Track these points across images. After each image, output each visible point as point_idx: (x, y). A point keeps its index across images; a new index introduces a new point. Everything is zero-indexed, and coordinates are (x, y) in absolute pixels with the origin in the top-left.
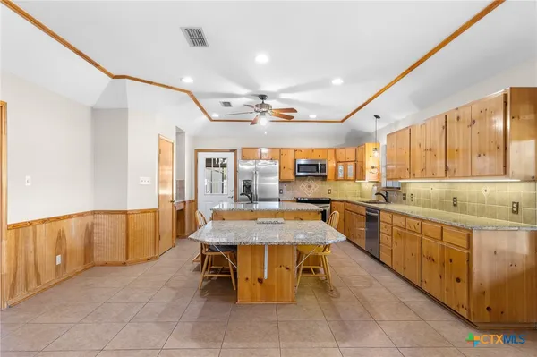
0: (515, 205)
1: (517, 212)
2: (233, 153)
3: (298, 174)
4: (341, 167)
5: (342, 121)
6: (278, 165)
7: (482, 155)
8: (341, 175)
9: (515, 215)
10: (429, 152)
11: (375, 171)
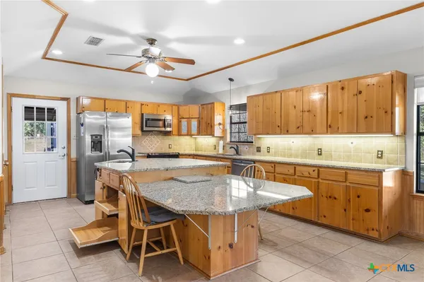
0: (380, 153)
1: (381, 157)
2: (65, 103)
3: (145, 129)
4: (184, 123)
5: (187, 80)
6: (130, 119)
7: (369, 117)
8: (184, 130)
9: (379, 160)
10: (307, 113)
11: (221, 126)
